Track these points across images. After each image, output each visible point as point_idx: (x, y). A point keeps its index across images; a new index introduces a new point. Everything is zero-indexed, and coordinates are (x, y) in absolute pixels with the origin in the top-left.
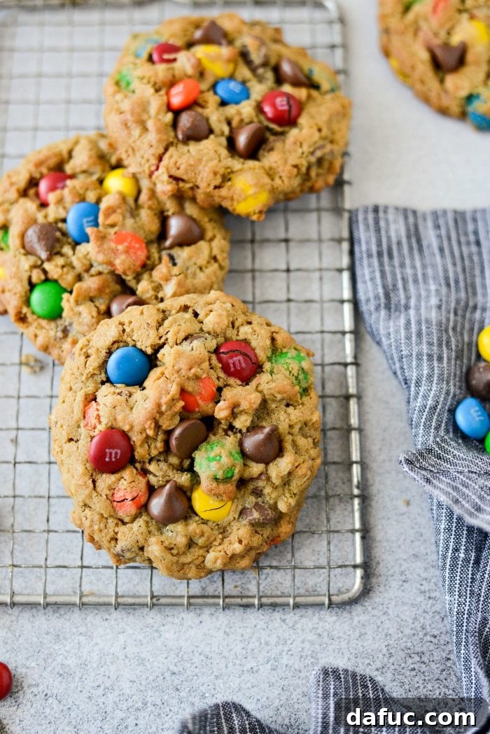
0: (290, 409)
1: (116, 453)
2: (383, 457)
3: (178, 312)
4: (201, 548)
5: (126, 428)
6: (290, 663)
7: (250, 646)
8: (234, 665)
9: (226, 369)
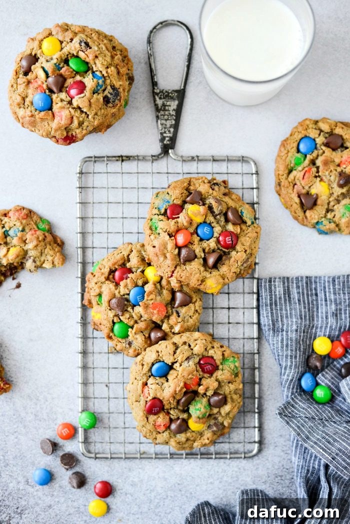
0: (230, 385)
1: (157, 409)
2: (268, 393)
3: (182, 345)
4: (191, 441)
5: (161, 399)
6: (227, 480)
7: (211, 473)
8: (204, 480)
9: (203, 371)
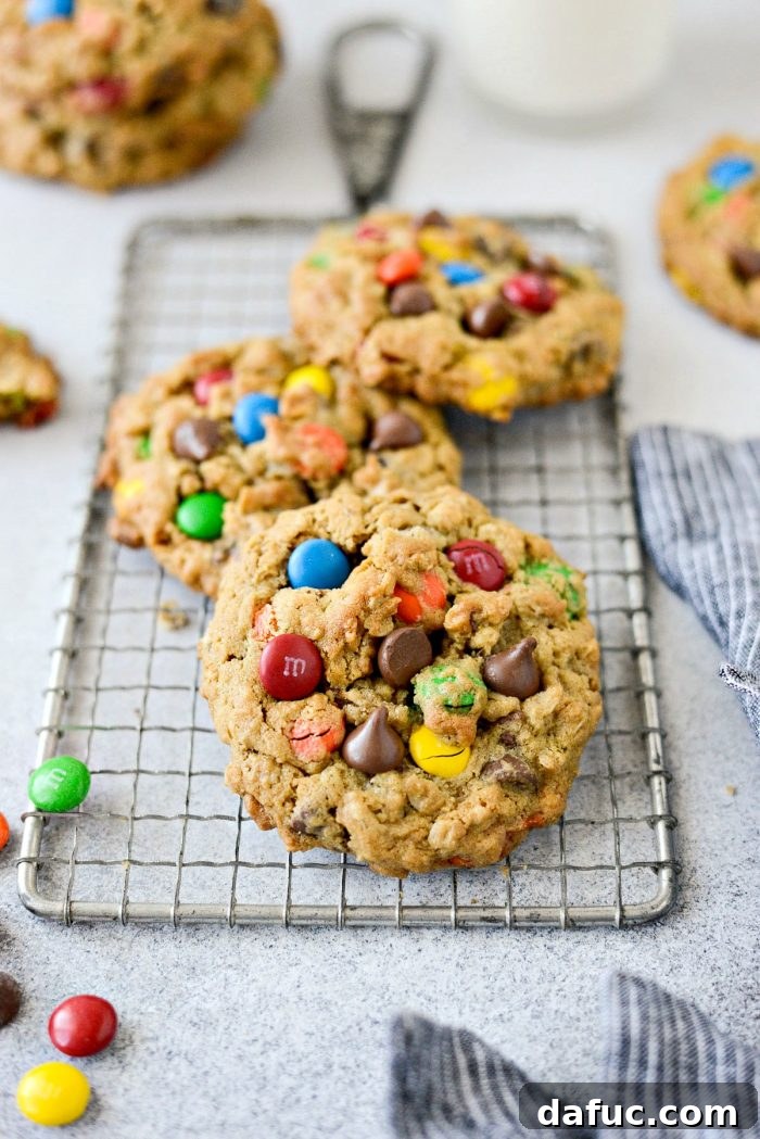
0: (555, 632)
1: (299, 665)
2: (691, 733)
3: (391, 503)
4: (423, 815)
5: (314, 635)
6: (562, 1008)
7: (498, 984)
8: (473, 1010)
9: (460, 571)
